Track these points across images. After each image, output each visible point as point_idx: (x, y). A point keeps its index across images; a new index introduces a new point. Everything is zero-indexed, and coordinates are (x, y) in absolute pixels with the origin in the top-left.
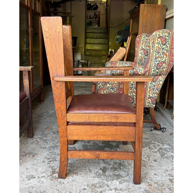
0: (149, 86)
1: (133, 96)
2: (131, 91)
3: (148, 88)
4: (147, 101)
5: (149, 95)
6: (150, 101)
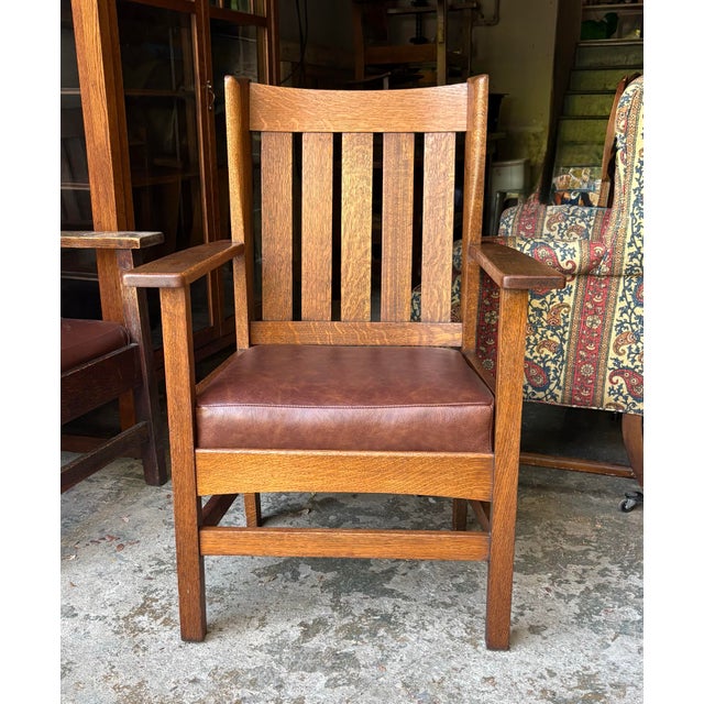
0: (615, 323)
1: (543, 360)
2: (536, 340)
3: (611, 331)
4: (608, 385)
5: (616, 360)
6: (621, 387)
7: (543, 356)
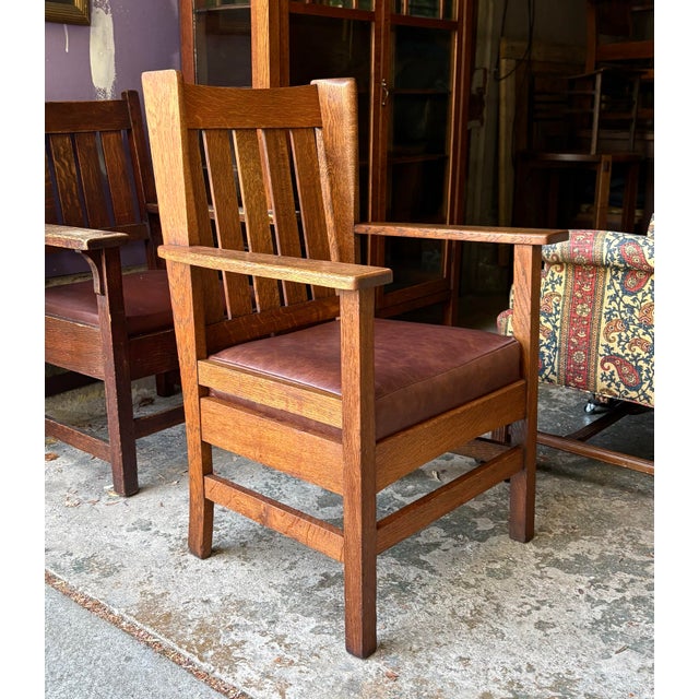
1: (635, 358)
2: (627, 337)
7: (635, 354)
